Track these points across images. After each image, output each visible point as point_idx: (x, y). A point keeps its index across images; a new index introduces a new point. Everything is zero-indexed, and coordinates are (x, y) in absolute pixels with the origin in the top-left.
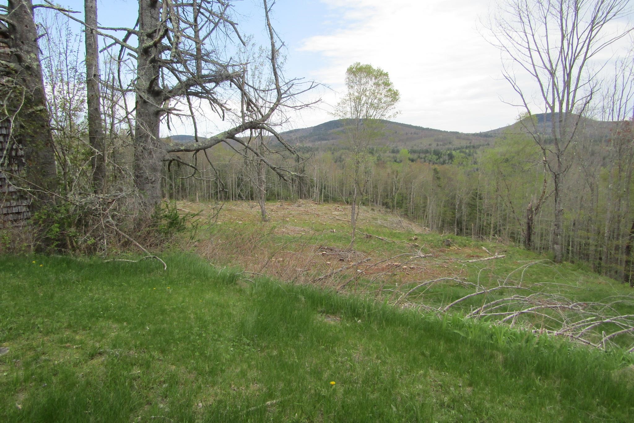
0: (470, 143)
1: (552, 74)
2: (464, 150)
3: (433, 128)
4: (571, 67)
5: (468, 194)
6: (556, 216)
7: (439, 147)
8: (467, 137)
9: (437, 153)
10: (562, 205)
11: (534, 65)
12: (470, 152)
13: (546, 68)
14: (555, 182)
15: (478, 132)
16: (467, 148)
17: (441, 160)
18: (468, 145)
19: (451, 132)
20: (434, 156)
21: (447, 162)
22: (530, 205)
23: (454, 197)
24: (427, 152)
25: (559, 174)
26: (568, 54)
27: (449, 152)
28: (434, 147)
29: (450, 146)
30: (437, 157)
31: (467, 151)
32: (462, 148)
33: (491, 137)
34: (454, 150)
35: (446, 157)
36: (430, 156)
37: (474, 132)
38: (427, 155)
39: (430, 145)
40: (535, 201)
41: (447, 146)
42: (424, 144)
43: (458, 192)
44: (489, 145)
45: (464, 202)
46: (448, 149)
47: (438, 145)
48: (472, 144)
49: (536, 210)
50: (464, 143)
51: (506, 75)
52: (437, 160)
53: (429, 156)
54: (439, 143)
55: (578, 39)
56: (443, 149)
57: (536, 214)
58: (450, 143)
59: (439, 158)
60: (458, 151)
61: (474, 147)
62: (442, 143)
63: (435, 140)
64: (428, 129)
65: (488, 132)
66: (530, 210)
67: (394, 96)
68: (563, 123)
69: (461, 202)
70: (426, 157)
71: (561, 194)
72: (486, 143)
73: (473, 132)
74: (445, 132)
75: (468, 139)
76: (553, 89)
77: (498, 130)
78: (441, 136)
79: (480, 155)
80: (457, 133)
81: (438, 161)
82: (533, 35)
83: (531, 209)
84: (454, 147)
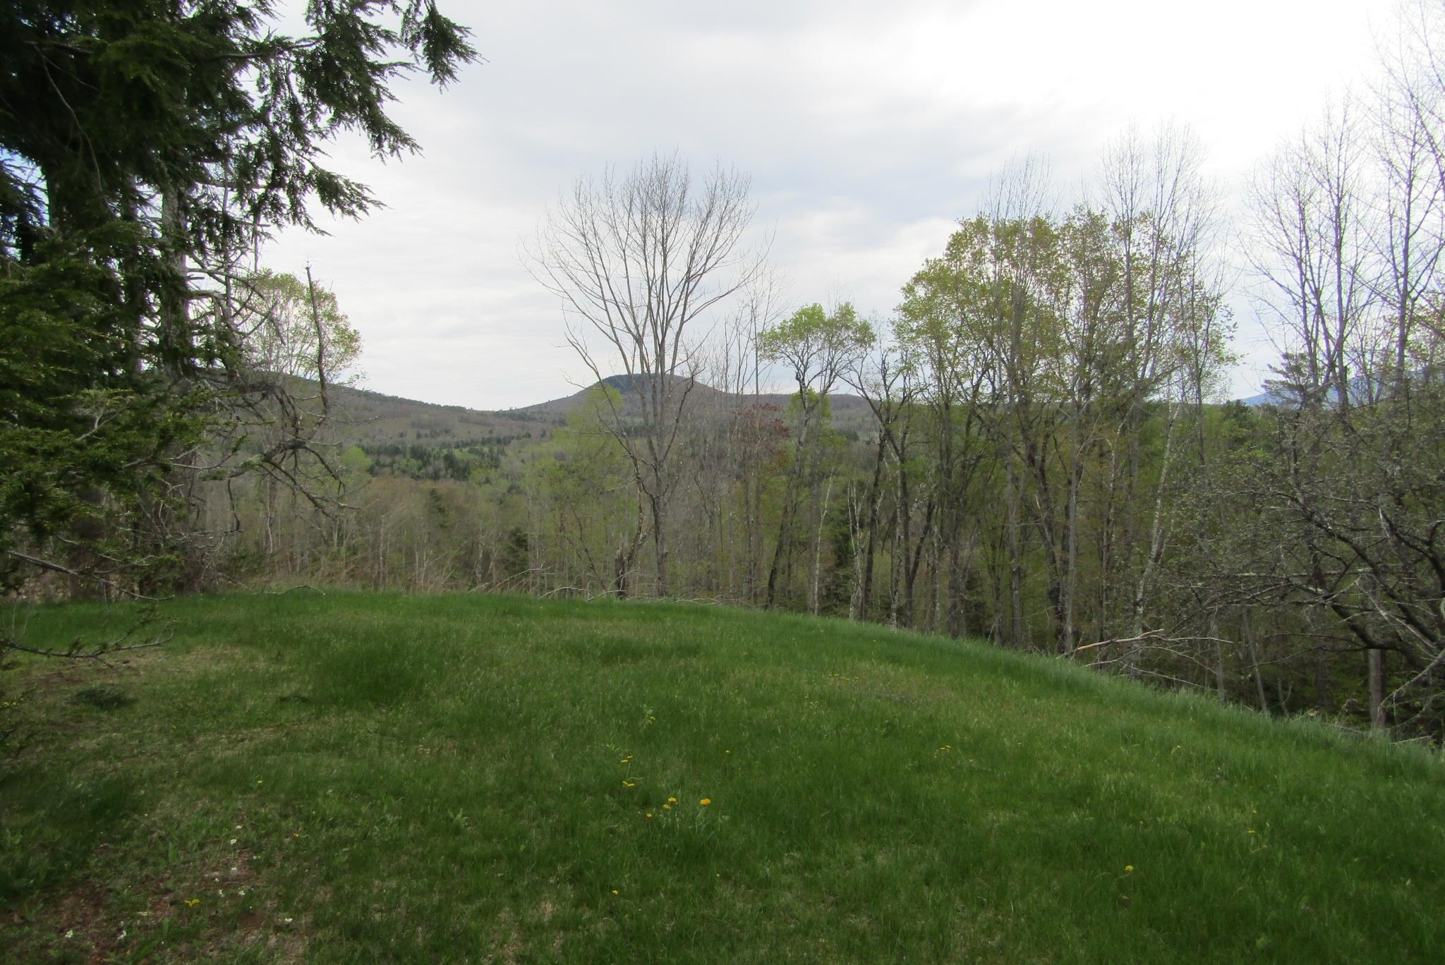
0: (491, 432)
1: (639, 340)
2: (478, 447)
3: (407, 398)
4: (664, 335)
5: (500, 540)
6: (659, 564)
7: (423, 441)
8: (483, 418)
9: (418, 454)
10: (665, 546)
11: (613, 328)
12: (491, 451)
13: (630, 331)
14: (654, 510)
15: (506, 408)
16: (484, 442)
17: (430, 469)
18: (487, 436)
19: (447, 408)
20: (413, 461)
21: (442, 473)
22: (619, 551)
23: (471, 551)
24: (395, 451)
25: (658, 498)
26: (658, 313)
27: (445, 451)
28: (410, 440)
29: (448, 438)
30: (420, 462)
31: (486, 449)
32: (473, 442)
33: (534, 419)
34: (457, 446)
35: (441, 464)
36: (404, 461)
37: (497, 410)
38: (397, 458)
39: (401, 435)
40: (626, 544)
41: (440, 439)
42: (387, 433)
43: (481, 537)
44: (530, 436)
45: (495, 556)
46: (444, 445)
47: (419, 436)
48: (494, 435)
49: (629, 559)
50: (478, 433)
51: (572, 340)
52: (420, 469)
53: (402, 461)
54: (423, 432)
55: (670, 297)
56: (431, 445)
57: (630, 566)
58: (447, 432)
59: (426, 464)
60: (466, 450)
61: (499, 441)
62: (428, 432)
63: (413, 425)
64: (394, 400)
65: (527, 409)
66: (620, 561)
67: (349, 341)
68: (659, 418)
69: (487, 557)
70: (394, 462)
71: (663, 529)
72: (524, 433)
73: (496, 408)
74: (433, 406)
75: (486, 424)
76: (642, 364)
77: (546, 405)
78: (426, 416)
79: (512, 459)
80: (460, 410)
81: (423, 471)
82: (608, 280)
83: (622, 558)
84: (456, 439)
